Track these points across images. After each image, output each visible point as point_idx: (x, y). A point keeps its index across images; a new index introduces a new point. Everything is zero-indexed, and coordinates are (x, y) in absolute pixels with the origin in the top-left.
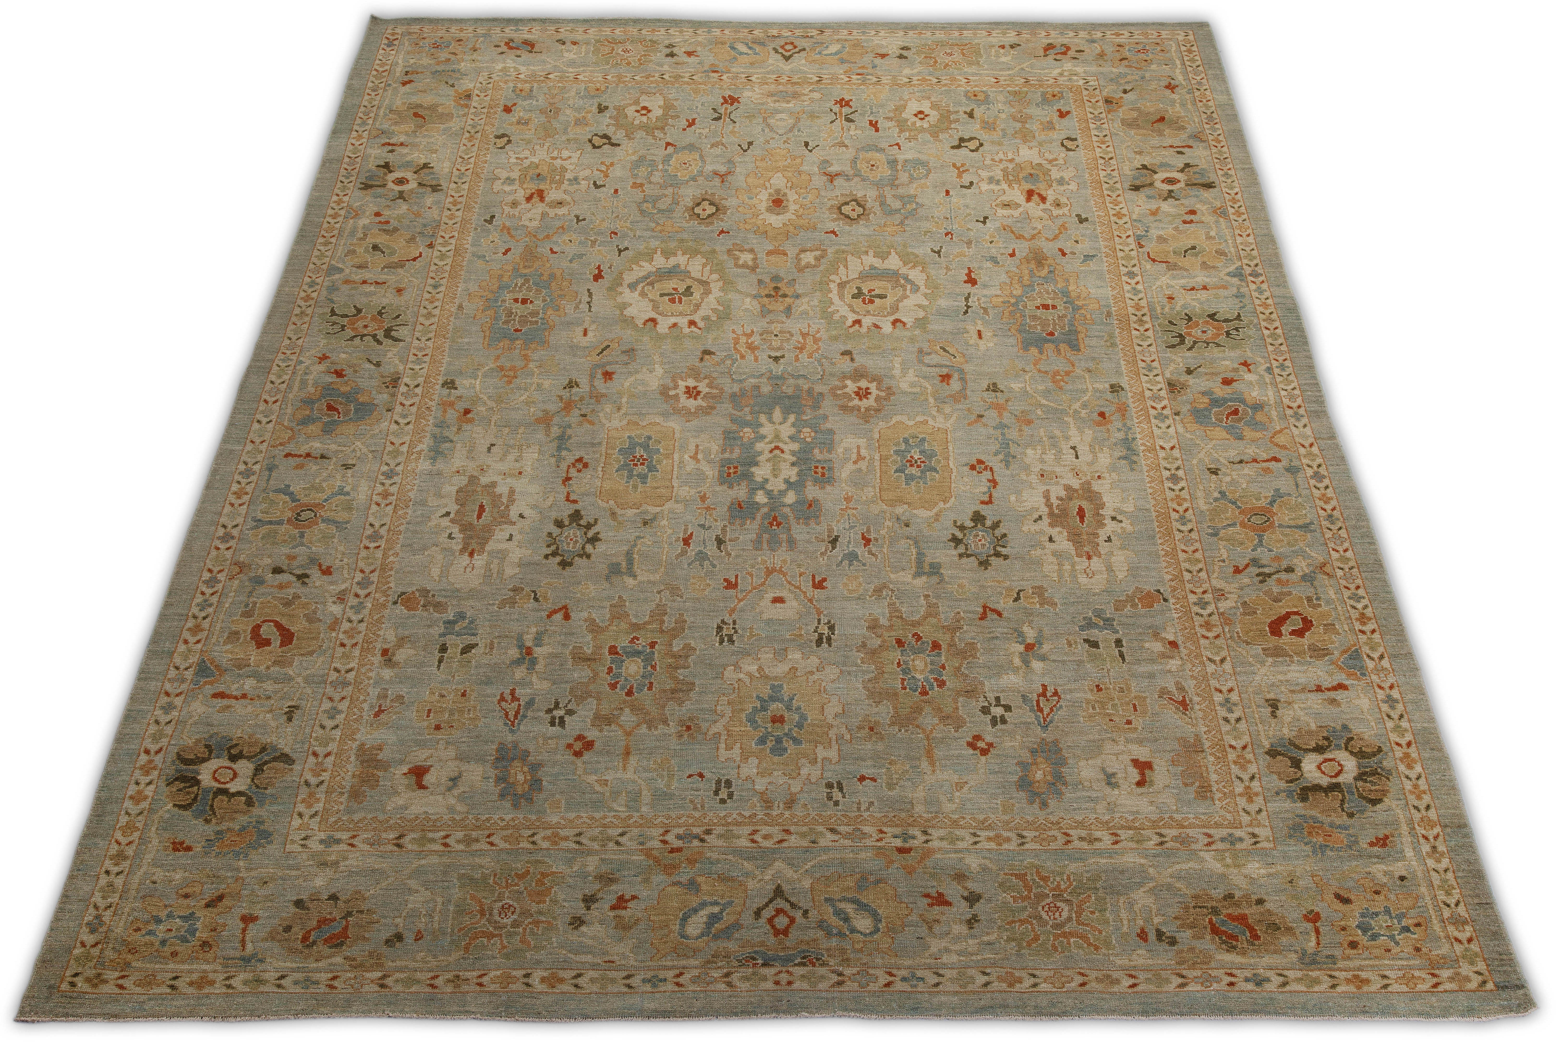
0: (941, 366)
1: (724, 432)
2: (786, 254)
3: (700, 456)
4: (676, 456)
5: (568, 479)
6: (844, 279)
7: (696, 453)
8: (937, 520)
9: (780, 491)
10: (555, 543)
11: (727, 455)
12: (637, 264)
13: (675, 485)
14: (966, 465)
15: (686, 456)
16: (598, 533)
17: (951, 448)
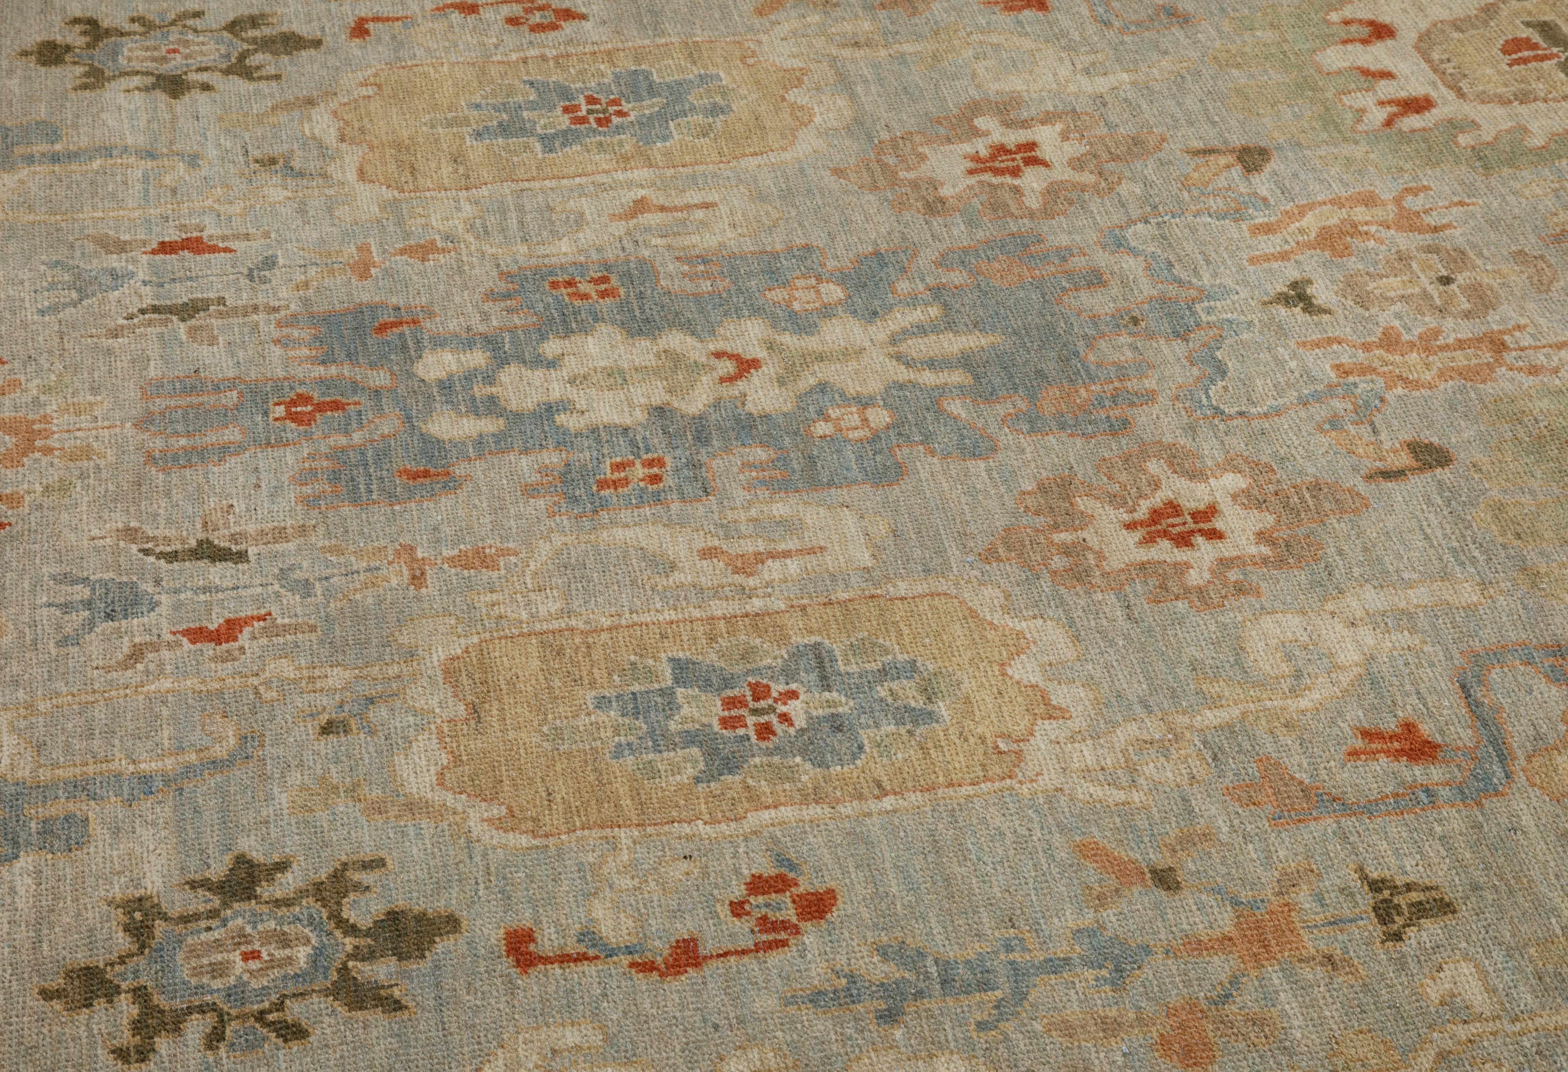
0: (1484, 721)
3: (652, 219)
7: (665, 209)
8: (378, 808)
9: (492, 400)
11: (671, 268)
13: (482, 192)
15: (641, 192)
17: (889, 803)
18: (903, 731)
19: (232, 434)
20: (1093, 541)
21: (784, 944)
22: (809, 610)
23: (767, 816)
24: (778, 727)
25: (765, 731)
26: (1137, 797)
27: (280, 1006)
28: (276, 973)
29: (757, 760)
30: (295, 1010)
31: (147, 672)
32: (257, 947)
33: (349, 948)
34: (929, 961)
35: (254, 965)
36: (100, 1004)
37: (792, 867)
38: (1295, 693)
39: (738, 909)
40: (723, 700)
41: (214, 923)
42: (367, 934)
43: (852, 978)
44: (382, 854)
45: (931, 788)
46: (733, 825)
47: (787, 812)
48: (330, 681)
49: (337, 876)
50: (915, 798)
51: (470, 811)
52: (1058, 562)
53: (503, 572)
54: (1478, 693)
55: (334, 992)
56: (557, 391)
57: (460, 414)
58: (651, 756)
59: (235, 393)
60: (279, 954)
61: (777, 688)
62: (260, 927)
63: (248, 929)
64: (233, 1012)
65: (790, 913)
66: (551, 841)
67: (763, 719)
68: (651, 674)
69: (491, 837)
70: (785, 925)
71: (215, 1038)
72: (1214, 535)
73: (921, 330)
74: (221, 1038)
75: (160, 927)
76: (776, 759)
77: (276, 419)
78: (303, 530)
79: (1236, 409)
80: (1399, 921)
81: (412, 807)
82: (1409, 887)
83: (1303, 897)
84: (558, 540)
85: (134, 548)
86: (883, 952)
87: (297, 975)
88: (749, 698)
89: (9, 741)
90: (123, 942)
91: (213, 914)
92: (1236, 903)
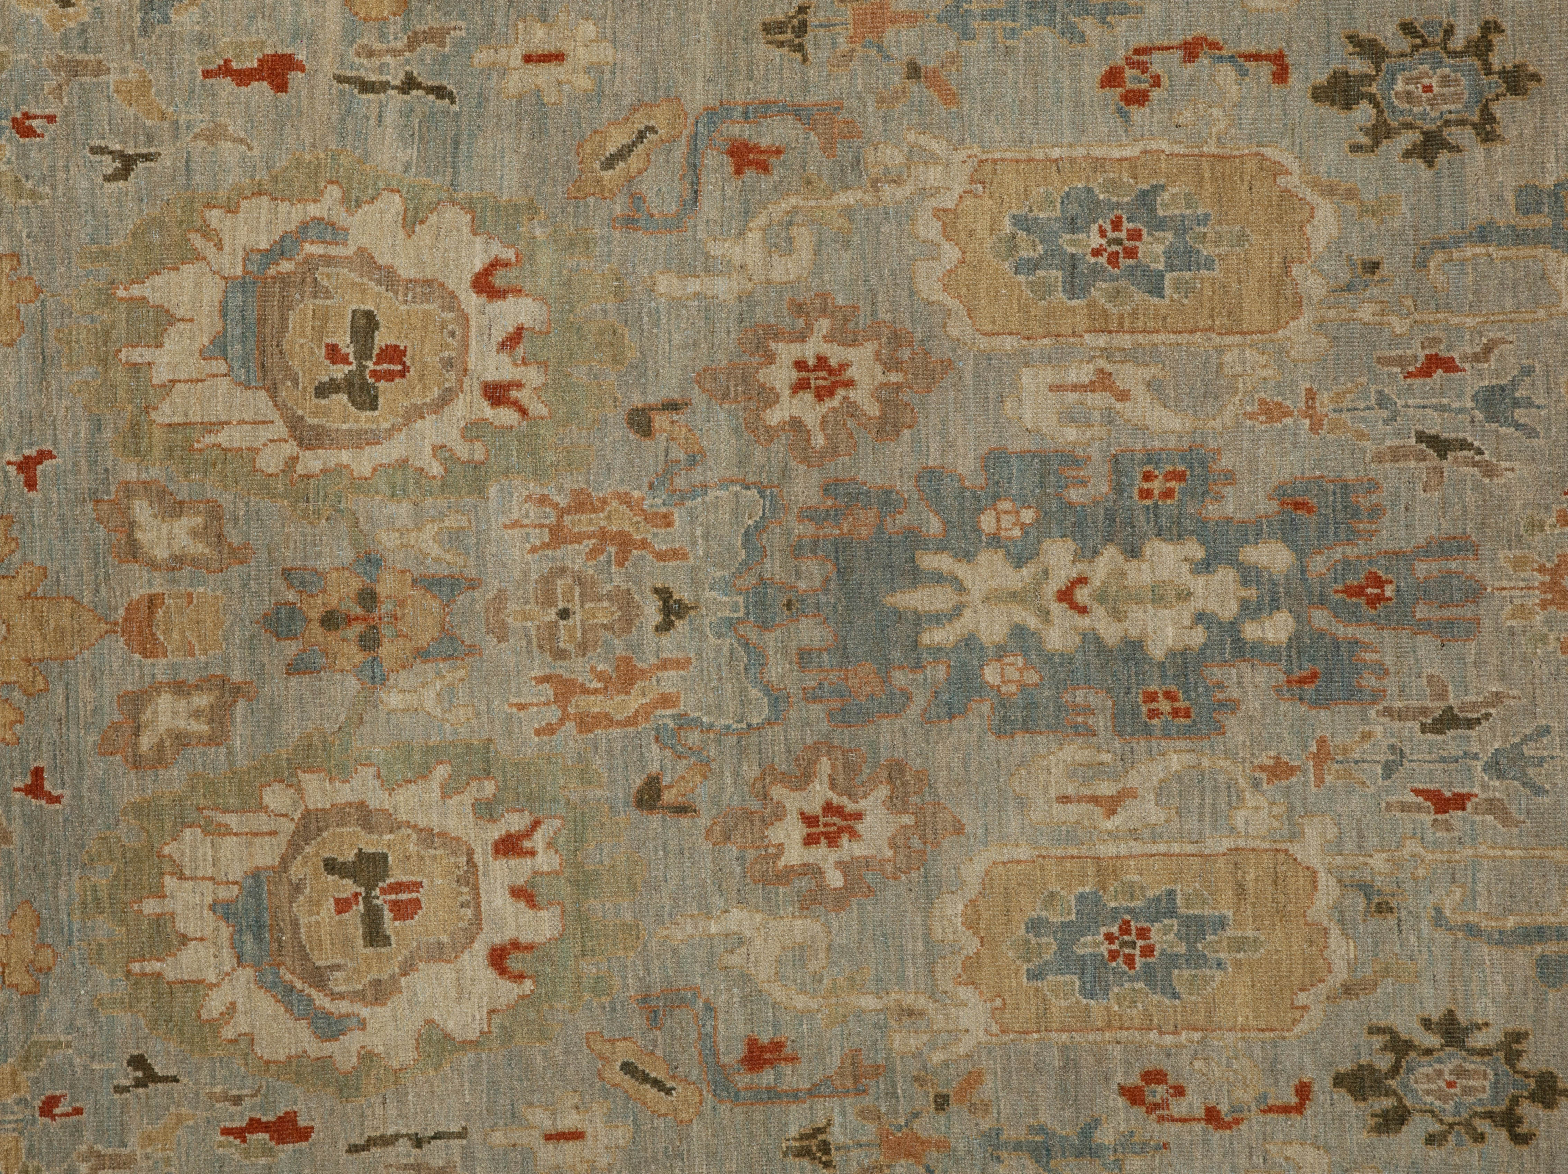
0: (694, 169)
1: (1000, 733)
2: (153, 602)
3: (1106, 789)
4: (1108, 850)
5: (1212, 1116)
6: (280, 429)
7: (1095, 800)
8: (1351, 194)
9: (1245, 582)
10: (1468, 1125)
11: (1101, 723)
12: (215, 1026)
13: (1227, 844)
14: (1125, 117)
15: (1109, 825)
16: (1427, 1023)
17: (1056, 153)
18: (1036, 212)
19: (1422, 568)
20: (879, 368)
21: (1137, 51)
22: (1070, 332)
23: (1127, 153)
24: (1108, 227)
25: (1117, 225)
26: (911, 137)
27: (1416, 48)
28: (1415, 73)
29: (1126, 199)
30: (1405, 44)
31: (1481, 334)
32: (1424, 95)
33: (1374, 85)
34: (1059, 27)
35: (1426, 81)
36: (1509, 66)
37: (1119, 110)
38: (795, 210)
39: (1156, 82)
40: (1137, 257)
41: (1447, 116)
42: (1363, 96)
43: (1103, 21)
44: (1351, 156)
45: (1030, 160)
46: (1148, 148)
47: (1116, 154)
48: (1370, 310)
49: (1377, 143)
50: (1039, 154)
51: (1298, 183)
52: (905, 354)
53: (1256, 396)
54: (688, 195)
55: (1386, 54)
56: (1198, 584)
57: (1267, 569)
58: (1188, 212)
59: (1418, 615)
60: (1411, 87)
61: (1103, 260)
62: (1421, 108)
63: (1428, 108)
64: (1438, 48)
65: (1129, 73)
66: (1254, 149)
67: (1116, 234)
68: (1177, 285)
69: (1288, 160)
70: (1133, 65)
71: (1449, 31)
72: (800, 365)
73: (937, 619)
74: (1446, 31)
75: (1476, 118)
76: (1114, 199)
77: (1391, 582)
78: (1379, 458)
79: (749, 493)
80: (795, 22)
81: (1330, 191)
82: (781, 44)
83: (843, 45)
84: (1217, 424)
85: (1487, 456)
86: (1083, 39)
87: (1404, 70)
88: (1121, 255)
89: (1561, 285)
90: (1497, 109)
91: (1447, 123)
92: (880, 48)
